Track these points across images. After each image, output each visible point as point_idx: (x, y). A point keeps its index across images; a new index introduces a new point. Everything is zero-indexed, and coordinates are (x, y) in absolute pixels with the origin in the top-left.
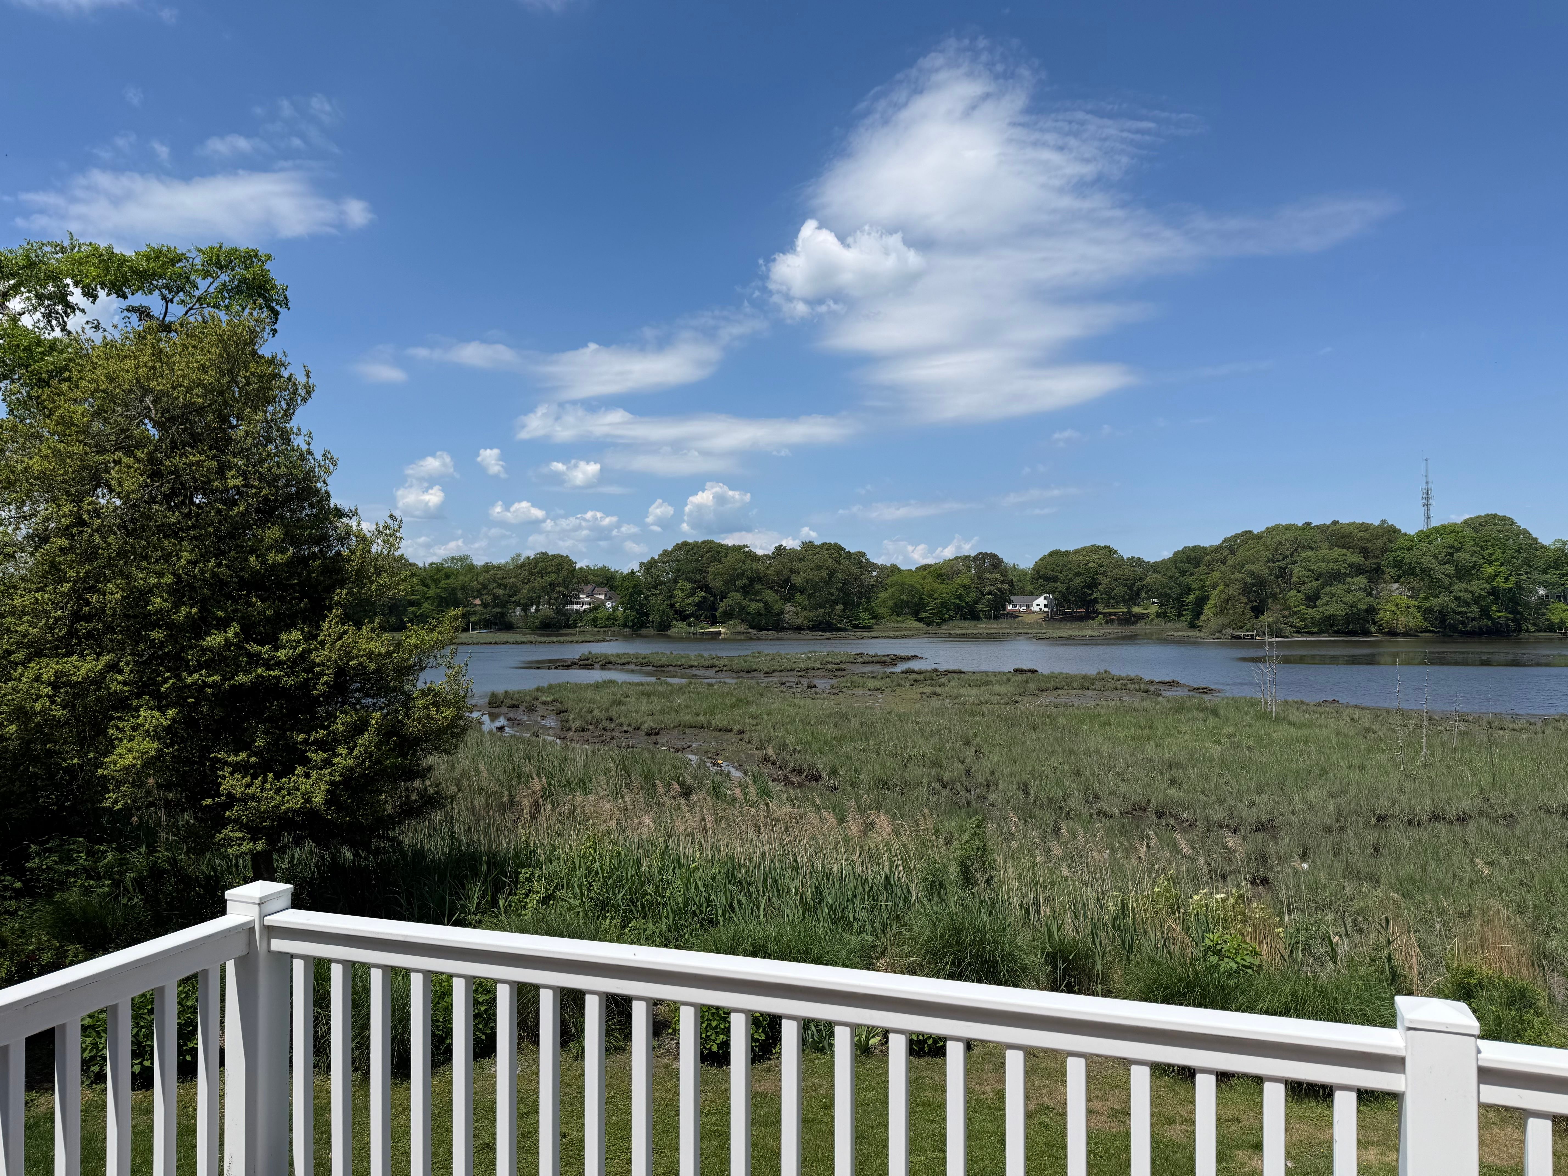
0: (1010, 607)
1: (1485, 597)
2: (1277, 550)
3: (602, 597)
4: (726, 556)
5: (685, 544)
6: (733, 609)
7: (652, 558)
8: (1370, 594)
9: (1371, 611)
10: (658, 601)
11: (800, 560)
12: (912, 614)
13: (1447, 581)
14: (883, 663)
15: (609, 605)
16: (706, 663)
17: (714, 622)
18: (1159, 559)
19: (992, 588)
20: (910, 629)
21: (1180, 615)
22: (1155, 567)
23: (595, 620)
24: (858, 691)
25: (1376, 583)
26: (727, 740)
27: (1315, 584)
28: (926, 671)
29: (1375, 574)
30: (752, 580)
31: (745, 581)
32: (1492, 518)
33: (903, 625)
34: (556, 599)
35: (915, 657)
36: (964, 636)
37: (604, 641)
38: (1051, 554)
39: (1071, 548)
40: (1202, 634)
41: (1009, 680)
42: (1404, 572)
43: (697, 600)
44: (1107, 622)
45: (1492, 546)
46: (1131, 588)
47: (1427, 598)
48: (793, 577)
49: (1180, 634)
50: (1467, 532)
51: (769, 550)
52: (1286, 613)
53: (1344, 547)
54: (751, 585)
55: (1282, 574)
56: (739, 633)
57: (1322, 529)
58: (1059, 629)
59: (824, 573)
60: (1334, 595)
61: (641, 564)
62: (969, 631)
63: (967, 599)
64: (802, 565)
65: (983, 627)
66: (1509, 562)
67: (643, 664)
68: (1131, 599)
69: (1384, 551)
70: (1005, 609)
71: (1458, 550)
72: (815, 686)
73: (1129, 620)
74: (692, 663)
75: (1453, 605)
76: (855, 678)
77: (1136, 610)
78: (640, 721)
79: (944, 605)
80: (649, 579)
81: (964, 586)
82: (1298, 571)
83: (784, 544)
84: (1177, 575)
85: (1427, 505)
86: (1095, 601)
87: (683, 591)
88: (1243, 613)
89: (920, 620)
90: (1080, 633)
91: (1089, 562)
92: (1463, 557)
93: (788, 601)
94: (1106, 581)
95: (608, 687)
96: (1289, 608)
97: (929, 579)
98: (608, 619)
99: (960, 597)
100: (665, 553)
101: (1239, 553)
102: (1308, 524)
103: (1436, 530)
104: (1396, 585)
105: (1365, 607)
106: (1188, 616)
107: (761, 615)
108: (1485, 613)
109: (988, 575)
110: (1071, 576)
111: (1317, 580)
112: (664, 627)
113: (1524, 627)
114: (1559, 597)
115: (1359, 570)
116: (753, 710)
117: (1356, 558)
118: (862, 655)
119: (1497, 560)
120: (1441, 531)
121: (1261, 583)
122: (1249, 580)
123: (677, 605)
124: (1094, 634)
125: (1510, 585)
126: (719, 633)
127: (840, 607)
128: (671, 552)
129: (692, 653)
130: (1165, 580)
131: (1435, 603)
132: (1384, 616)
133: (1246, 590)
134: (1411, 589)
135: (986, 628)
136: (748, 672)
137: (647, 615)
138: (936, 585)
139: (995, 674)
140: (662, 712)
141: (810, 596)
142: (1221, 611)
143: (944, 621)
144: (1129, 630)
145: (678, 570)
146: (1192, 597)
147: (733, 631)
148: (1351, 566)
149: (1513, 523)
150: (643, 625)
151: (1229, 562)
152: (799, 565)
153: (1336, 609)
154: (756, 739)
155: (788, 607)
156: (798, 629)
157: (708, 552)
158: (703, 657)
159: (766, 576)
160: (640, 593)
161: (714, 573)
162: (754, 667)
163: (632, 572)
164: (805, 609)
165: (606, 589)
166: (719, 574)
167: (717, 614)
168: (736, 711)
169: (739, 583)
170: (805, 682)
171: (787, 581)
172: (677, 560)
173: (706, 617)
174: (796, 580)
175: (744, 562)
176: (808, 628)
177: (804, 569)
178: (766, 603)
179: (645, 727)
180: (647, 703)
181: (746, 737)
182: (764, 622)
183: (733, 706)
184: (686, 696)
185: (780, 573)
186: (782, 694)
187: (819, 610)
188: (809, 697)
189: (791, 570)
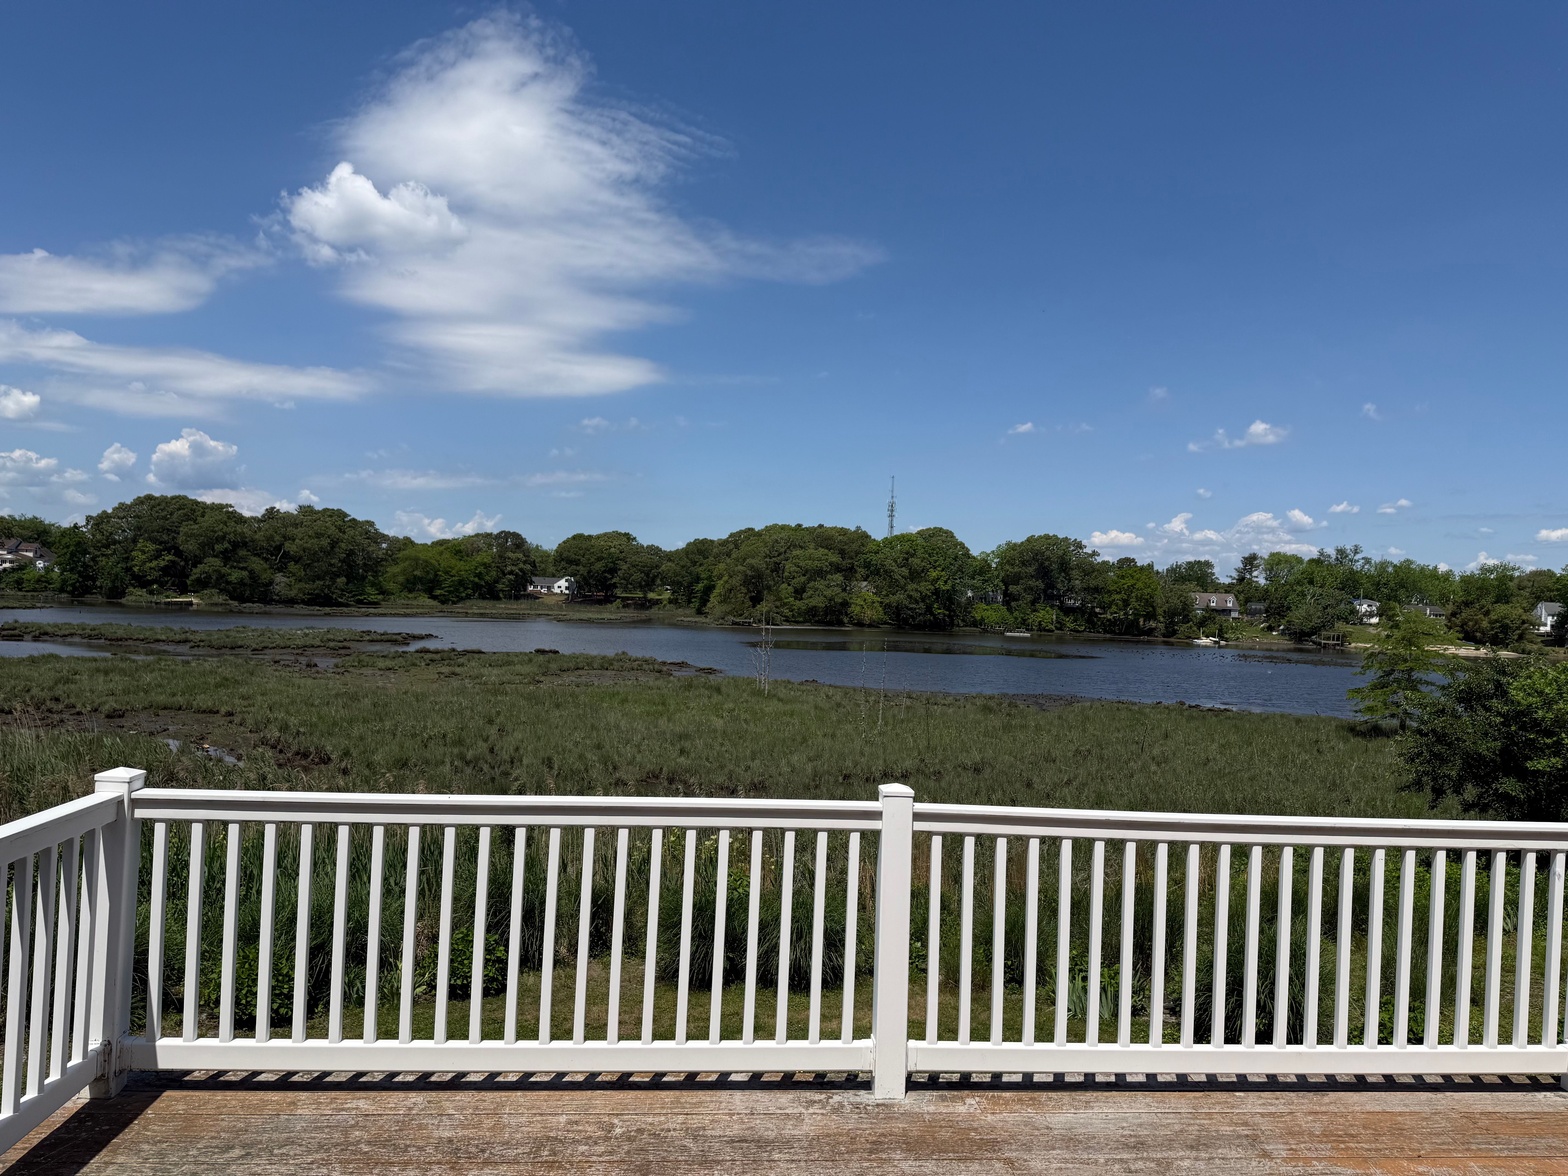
0: (531, 588)
1: (929, 597)
2: (773, 547)
3: (31, 554)
4: (203, 516)
5: (149, 498)
6: (209, 577)
7: (104, 512)
8: (844, 590)
9: (845, 604)
10: (109, 563)
12: (425, 591)
13: (902, 581)
14: (394, 642)
15: (40, 564)
16: (177, 637)
17: (184, 591)
18: (673, 549)
19: (514, 568)
20: (423, 607)
21: (689, 602)
22: (670, 556)
23: (19, 582)
24: (364, 671)
25: (850, 580)
26: (212, 723)
27: (803, 579)
28: (443, 651)
29: (849, 572)
30: (235, 545)
31: (226, 545)
32: (937, 532)
33: (415, 603)
35: (429, 636)
36: (482, 615)
37: (34, 607)
38: (574, 537)
39: (594, 532)
40: (707, 620)
41: (530, 660)
42: (871, 572)
43: (162, 564)
44: (624, 606)
45: (937, 553)
46: (647, 575)
47: (887, 595)
48: (287, 544)
49: (689, 619)
50: (920, 541)
51: (259, 512)
52: (778, 603)
53: (827, 548)
54: (233, 550)
55: (777, 568)
56: (216, 604)
57: (810, 530)
58: (579, 611)
59: (325, 542)
60: (817, 589)
61: (88, 518)
62: (488, 611)
63: (487, 578)
65: (502, 607)
66: (948, 568)
67: (91, 636)
68: (647, 585)
69: (857, 553)
70: (525, 590)
71: (912, 556)
72: (316, 665)
73: (645, 604)
74: (158, 637)
75: (906, 602)
76: (363, 657)
77: (651, 595)
78: (97, 701)
79: (461, 583)
80: (98, 536)
81: (484, 564)
82: (789, 567)
83: (277, 506)
84: (689, 564)
85: (891, 516)
86: (614, 586)
87: (144, 552)
88: (743, 602)
89: (434, 598)
90: (599, 616)
91: (610, 547)
92: (915, 561)
93: (280, 570)
94: (625, 567)
95: (45, 663)
96: (780, 599)
97: (447, 555)
98: (39, 581)
99: (479, 575)
100: (122, 507)
101: (742, 548)
102: (799, 526)
103: (897, 537)
104: (865, 583)
105: (840, 601)
106: (696, 603)
107: (244, 585)
108: (929, 609)
109: (510, 554)
110: (592, 560)
111: (804, 575)
112: (115, 594)
113: (956, 622)
114: (981, 598)
115: (837, 569)
116: (243, 690)
117: (835, 558)
118: (369, 632)
119: (939, 566)
120: (903, 538)
121: (759, 576)
122: (749, 573)
123: (136, 569)
124: (612, 617)
125: (948, 587)
126: (190, 604)
127: (343, 579)
128: (130, 507)
129: (159, 625)
130: (678, 569)
131: (893, 599)
132: (855, 610)
133: (746, 582)
134: (876, 587)
135: (505, 608)
136: (232, 648)
137: (94, 579)
138: (453, 562)
139: (517, 655)
140: (127, 692)
141: (307, 566)
142: (725, 600)
143: (461, 599)
144: (644, 615)
145: (139, 528)
146: (700, 586)
147: (208, 601)
148: (831, 564)
149: (953, 536)
150: (87, 591)
151: (734, 556)
152: (295, 531)
153: (818, 602)
154: (250, 721)
155: (279, 578)
156: (291, 602)
157: (179, 509)
158: (172, 630)
159: (253, 541)
160: (85, 552)
161: (186, 534)
162: (240, 643)
163: (76, 526)
164: (300, 581)
165: (36, 545)
166: (192, 535)
167: (189, 582)
168: (222, 691)
169: (218, 547)
170: (303, 660)
171: (279, 548)
172: (137, 516)
173: (173, 584)
174: (291, 547)
175: (225, 523)
176: (303, 602)
177: (300, 536)
178: (251, 572)
179: (106, 708)
180: (105, 681)
181: (237, 719)
182: (248, 593)
183: (218, 686)
184: (156, 674)
185: (270, 538)
186: (277, 673)
187: (318, 582)
188: (309, 676)
189: (284, 537)
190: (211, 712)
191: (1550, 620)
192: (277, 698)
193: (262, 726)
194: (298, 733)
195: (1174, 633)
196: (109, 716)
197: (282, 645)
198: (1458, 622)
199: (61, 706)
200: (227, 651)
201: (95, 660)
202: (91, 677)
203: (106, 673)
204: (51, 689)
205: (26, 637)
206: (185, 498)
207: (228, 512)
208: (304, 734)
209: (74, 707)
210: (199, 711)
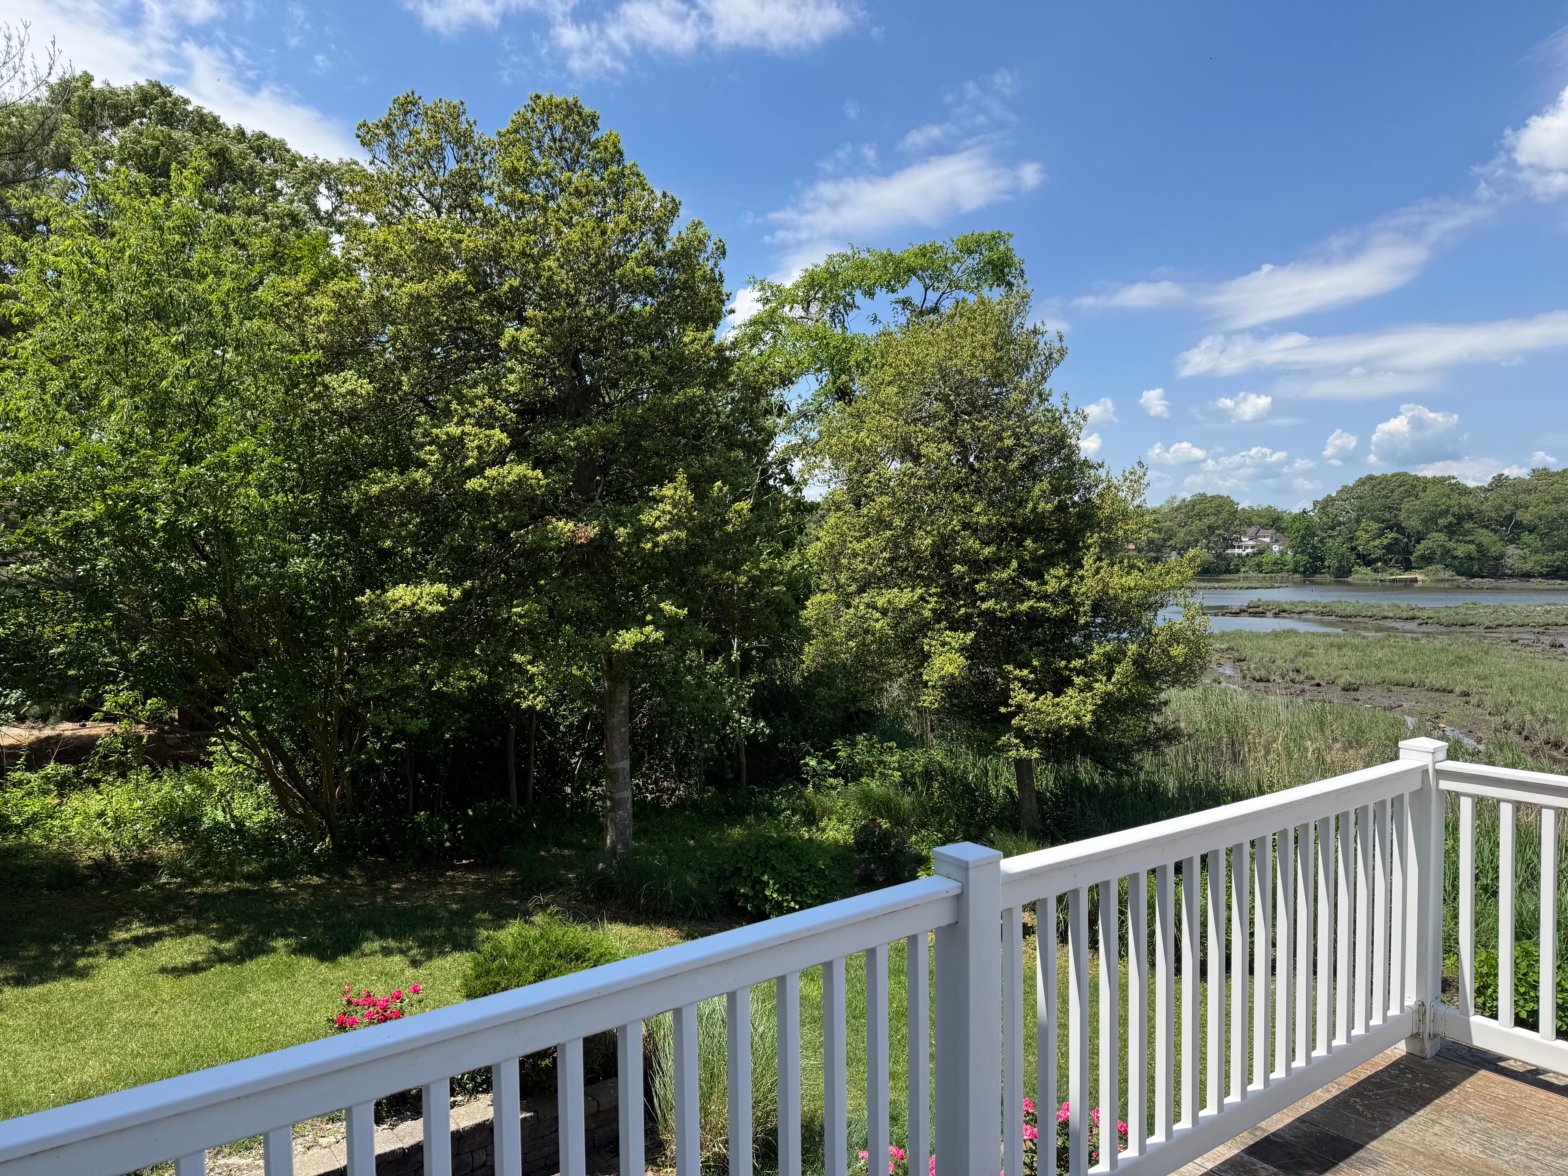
3: (1268, 540)
4: (1425, 490)
5: (1370, 478)
6: (1434, 553)
7: (1329, 496)
10: (1335, 545)
11: (1529, 492)
15: (1276, 548)
16: (1405, 614)
17: (1408, 567)
23: (1259, 565)
26: (1447, 702)
30: (1460, 519)
31: (1450, 518)
34: (1215, 543)
37: (1272, 587)
43: (1386, 542)
48: (1519, 513)
51: (1485, 481)
54: (1458, 524)
56: (1442, 581)
61: (1315, 503)
64: (1532, 498)
67: (1324, 614)
74: (1386, 614)
78: (1334, 675)
80: (1325, 519)
83: (1506, 472)
87: (1367, 532)
93: (1511, 542)
95: (1287, 637)
98: (1275, 563)
100: (1345, 490)
107: (1472, 559)
112: (1342, 573)
116: (1479, 670)
123: (1360, 548)
126: (1415, 580)
128: (1353, 488)
129: (1385, 603)
137: (1322, 560)
140: (1359, 666)
141: (1544, 536)
145: (1362, 509)
147: (1432, 577)
150: (1316, 571)
152: (1528, 498)
154: (1489, 703)
155: (1511, 549)
156: (1527, 576)
157: (1400, 486)
158: (1399, 607)
159: (1479, 512)
160: (1314, 535)
161: (1407, 510)
162: (1471, 621)
163: (1304, 512)
164: (1536, 552)
165: (1272, 531)
166: (1415, 511)
167: (1412, 559)
168: (1456, 670)
169: (1442, 522)
170: (1546, 640)
171: (1510, 517)
172: (1359, 497)
173: (1397, 562)
174: (1523, 516)
175: (1449, 496)
176: (1541, 575)
177: (1535, 502)
178: (1480, 545)
179: (1341, 681)
180: (1339, 656)
181: (1474, 700)
182: (1476, 568)
183: (1451, 664)
184: (1386, 650)
185: (1500, 508)
186: (1516, 653)
187: (1558, 553)
188: (1555, 658)
189: (1515, 505)
190: (1444, 691)
192: (1517, 680)
193: (1502, 709)
194: (1546, 720)
196: (1346, 689)
197: (1520, 622)
199: (1302, 678)
200: (1456, 628)
201: (1329, 635)
202: (1327, 651)
203: (1340, 648)
204: (1292, 661)
205: (1269, 614)
206: (1405, 474)
207: (1450, 484)
208: (1554, 721)
209: (1313, 678)
210: (1431, 689)
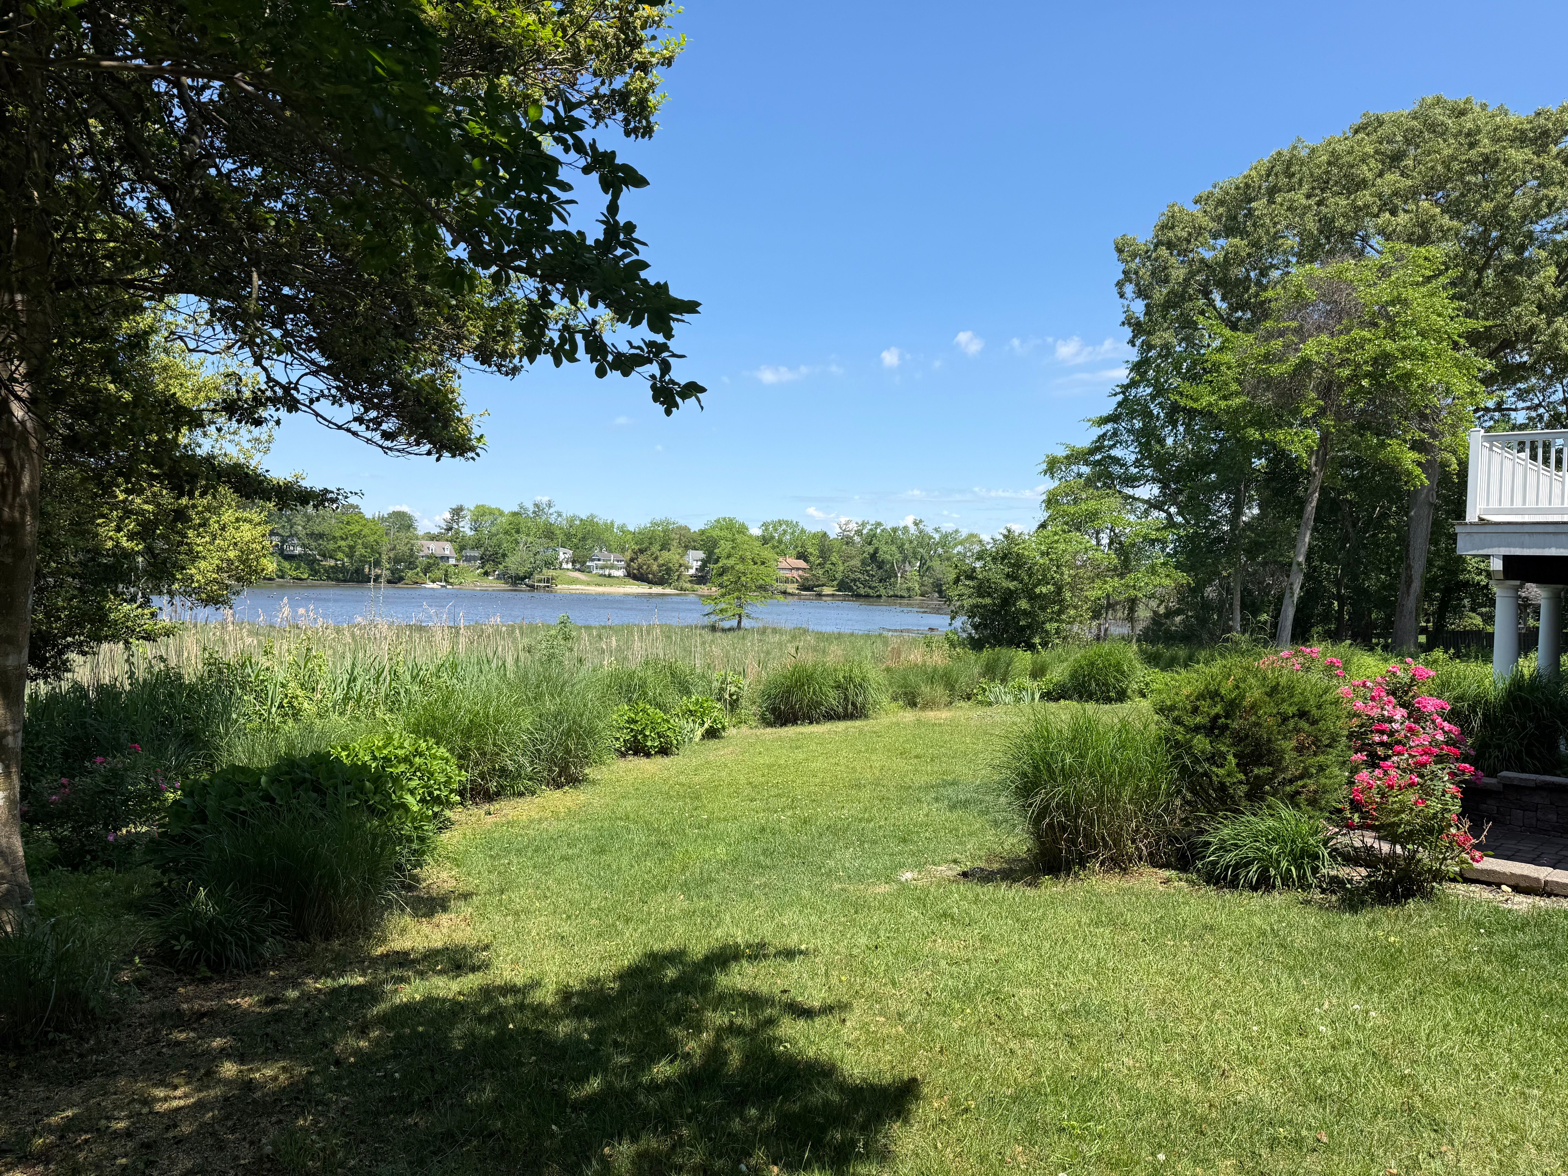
191: (696, 565)
195: (401, 579)
198: (635, 566)
